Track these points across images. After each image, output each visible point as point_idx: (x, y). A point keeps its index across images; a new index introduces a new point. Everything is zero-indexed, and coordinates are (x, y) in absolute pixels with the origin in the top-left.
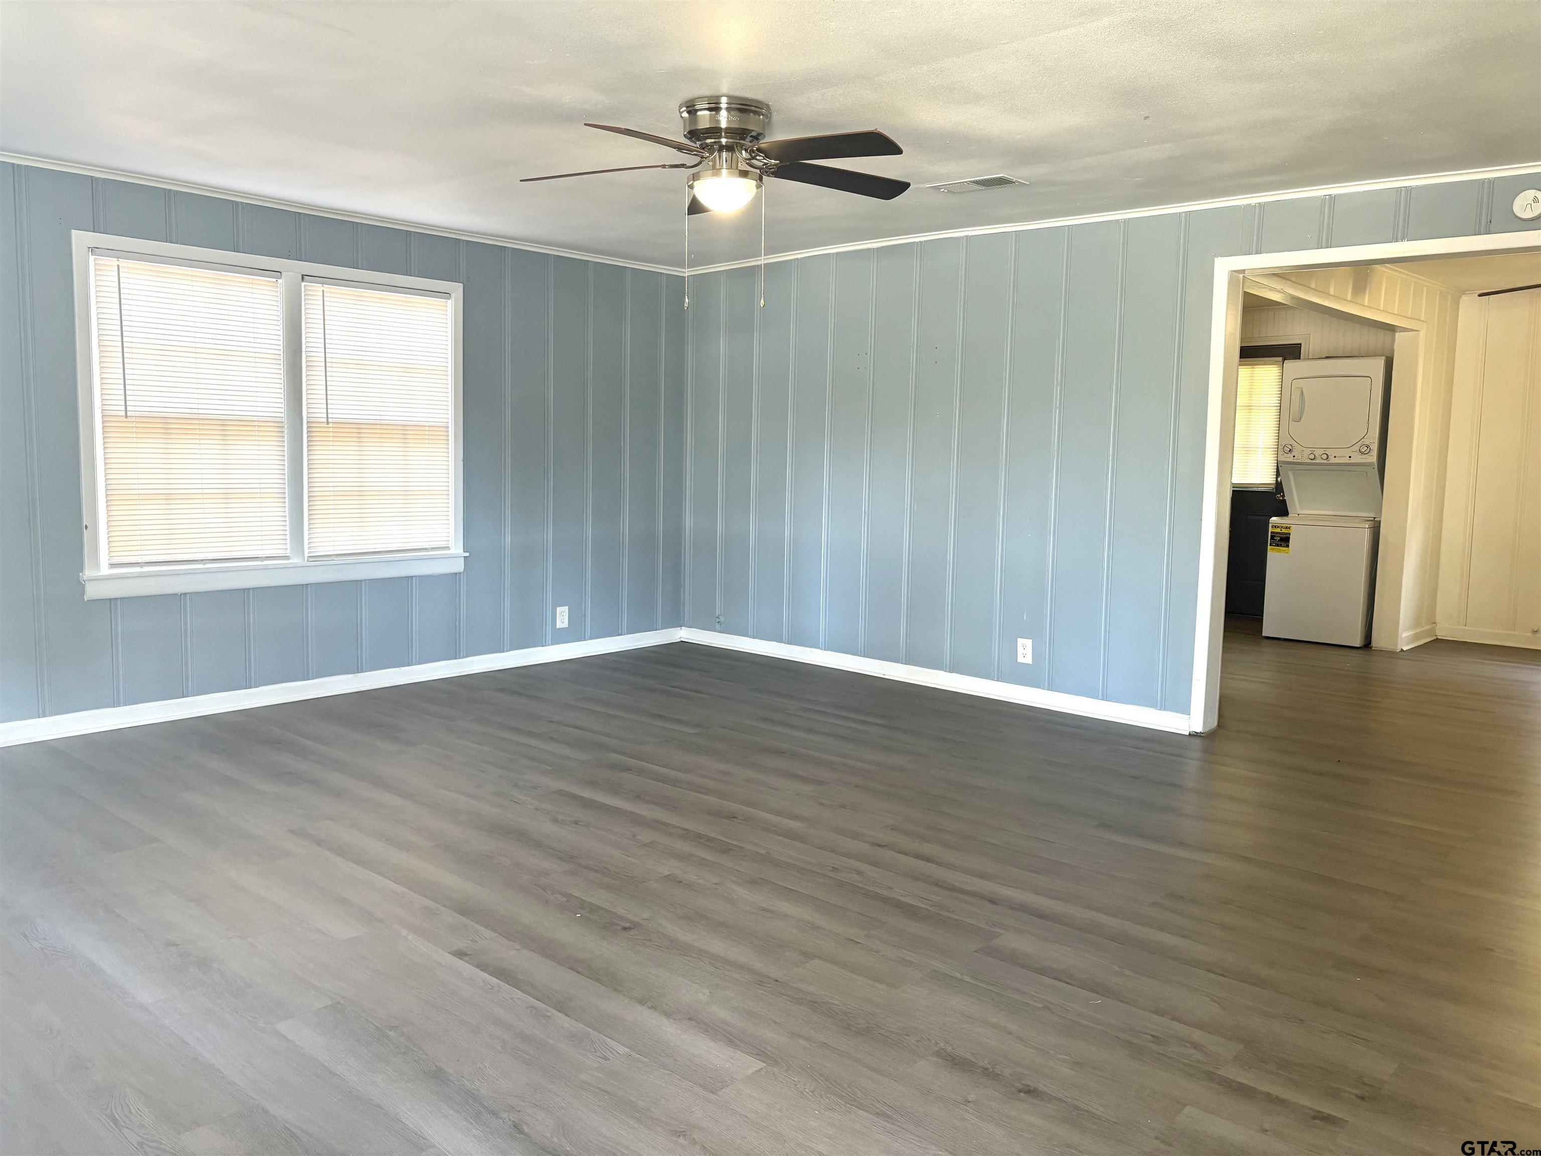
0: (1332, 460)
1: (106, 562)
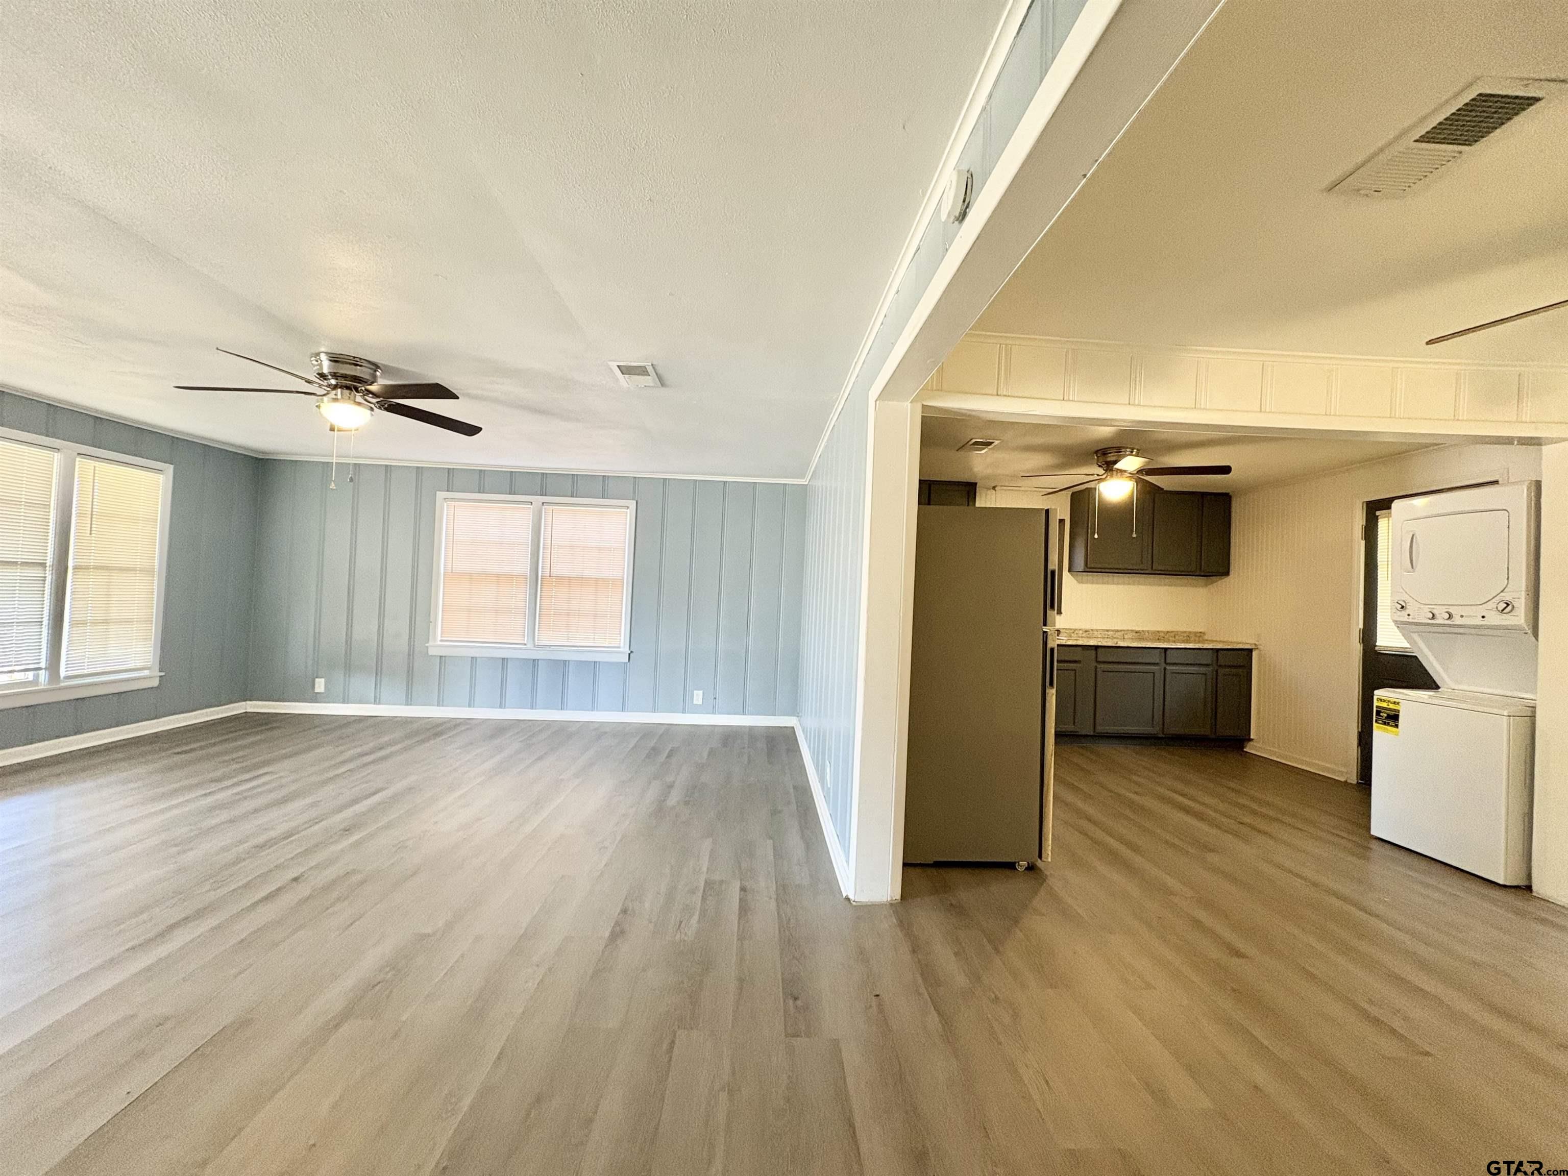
0: (1457, 621)
1: (439, 638)
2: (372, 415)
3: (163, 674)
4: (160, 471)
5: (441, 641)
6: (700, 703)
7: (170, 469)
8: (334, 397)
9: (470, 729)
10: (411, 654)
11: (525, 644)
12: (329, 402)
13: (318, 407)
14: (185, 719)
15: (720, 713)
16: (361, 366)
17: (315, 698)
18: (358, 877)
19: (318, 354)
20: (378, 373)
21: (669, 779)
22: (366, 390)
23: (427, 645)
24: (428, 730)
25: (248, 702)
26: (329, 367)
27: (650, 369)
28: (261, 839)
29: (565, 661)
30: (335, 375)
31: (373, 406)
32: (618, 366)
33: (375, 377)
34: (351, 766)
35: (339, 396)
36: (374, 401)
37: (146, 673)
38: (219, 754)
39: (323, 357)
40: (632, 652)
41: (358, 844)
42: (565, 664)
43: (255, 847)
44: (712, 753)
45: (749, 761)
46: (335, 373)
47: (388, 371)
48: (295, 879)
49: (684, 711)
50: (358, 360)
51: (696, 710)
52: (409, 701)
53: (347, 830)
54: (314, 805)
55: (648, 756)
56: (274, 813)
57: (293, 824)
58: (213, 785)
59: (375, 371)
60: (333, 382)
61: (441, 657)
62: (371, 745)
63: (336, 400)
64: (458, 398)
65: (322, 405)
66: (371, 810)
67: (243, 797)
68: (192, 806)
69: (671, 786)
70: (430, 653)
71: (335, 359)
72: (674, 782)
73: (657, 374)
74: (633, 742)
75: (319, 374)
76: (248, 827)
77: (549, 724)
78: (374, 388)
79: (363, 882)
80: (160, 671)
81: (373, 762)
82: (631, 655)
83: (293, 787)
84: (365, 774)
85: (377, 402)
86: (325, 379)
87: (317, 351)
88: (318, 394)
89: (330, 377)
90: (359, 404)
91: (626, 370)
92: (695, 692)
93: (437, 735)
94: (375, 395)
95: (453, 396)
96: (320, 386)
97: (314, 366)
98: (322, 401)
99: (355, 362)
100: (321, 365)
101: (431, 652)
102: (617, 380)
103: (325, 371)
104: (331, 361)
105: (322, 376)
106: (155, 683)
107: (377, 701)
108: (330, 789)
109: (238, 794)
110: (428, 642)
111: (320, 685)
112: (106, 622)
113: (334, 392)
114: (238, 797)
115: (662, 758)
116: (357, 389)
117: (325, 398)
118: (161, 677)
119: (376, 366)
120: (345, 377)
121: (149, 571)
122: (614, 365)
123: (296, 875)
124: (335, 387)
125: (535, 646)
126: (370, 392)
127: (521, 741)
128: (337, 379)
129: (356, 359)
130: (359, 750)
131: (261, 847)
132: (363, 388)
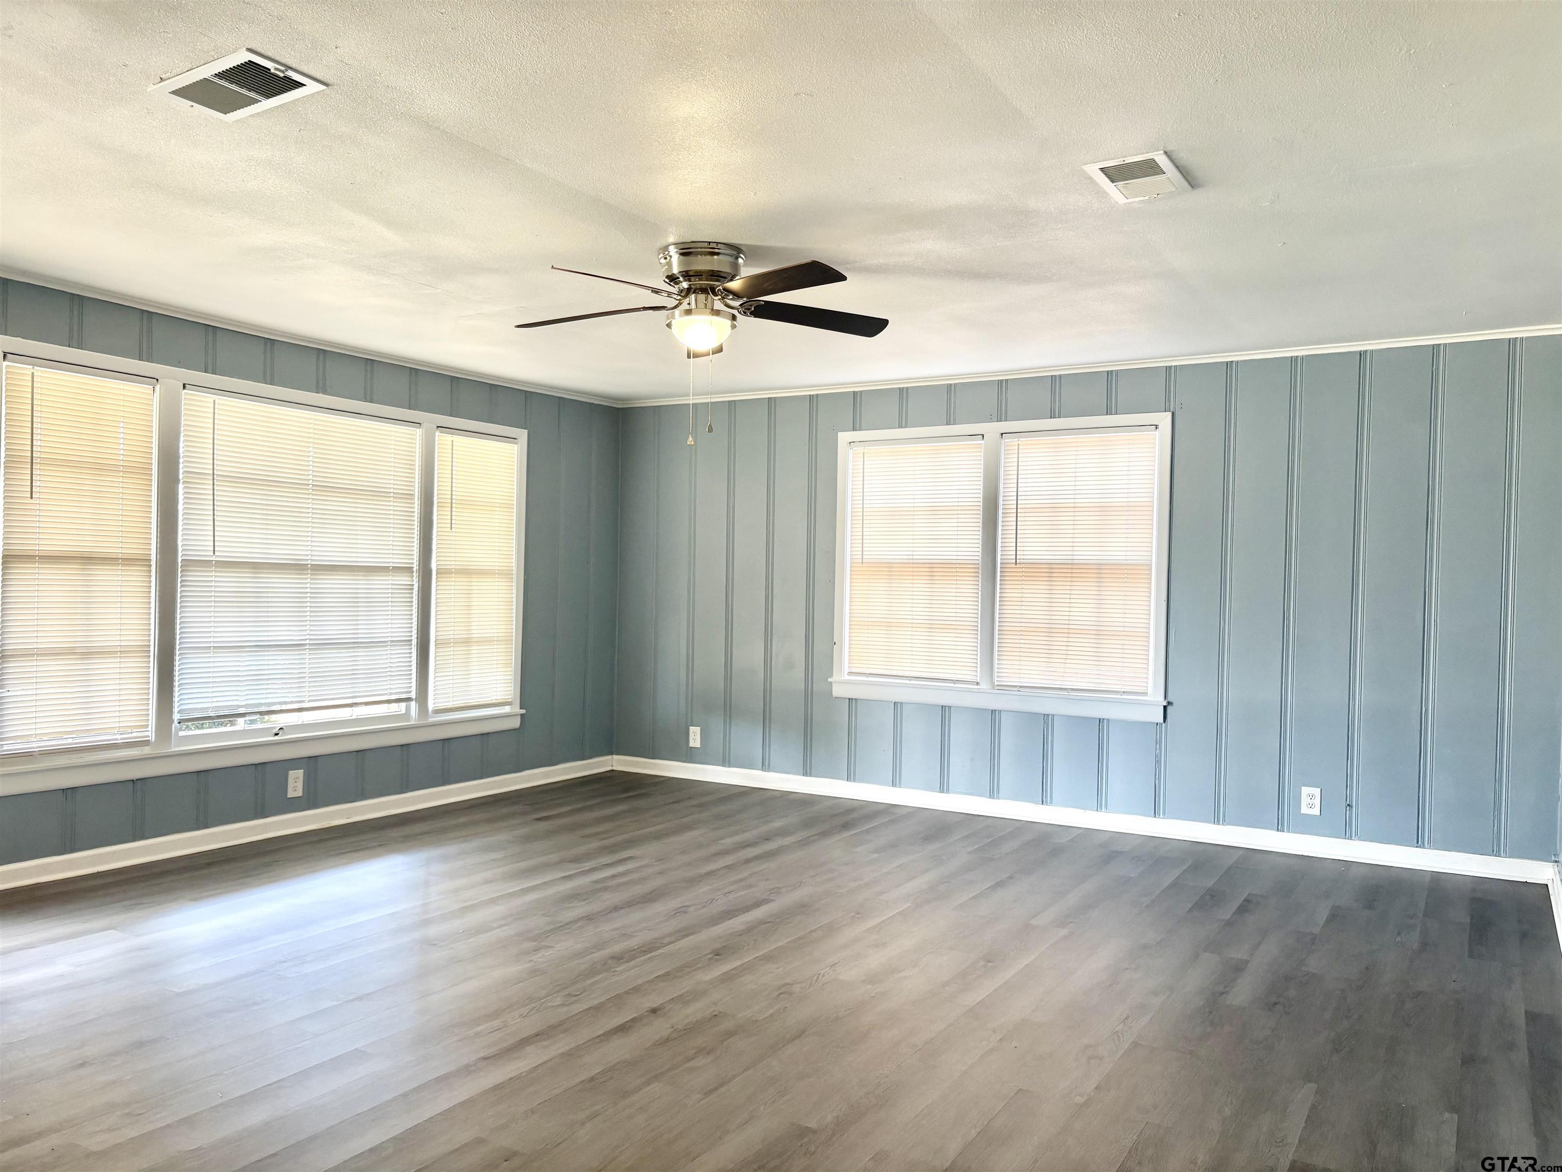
1: (847, 670)
2: (734, 327)
3: (523, 711)
4: (513, 439)
5: (850, 673)
6: (1316, 811)
7: (523, 434)
8: (687, 307)
9: (892, 822)
10: (808, 695)
11: (978, 684)
12: (681, 316)
13: (669, 325)
14: (546, 775)
15: (1360, 839)
16: (718, 254)
17: (689, 756)
18: (728, 1024)
19: (666, 248)
20: (740, 260)
21: (1238, 953)
22: (725, 289)
23: (829, 680)
24: (834, 816)
25: (615, 757)
26: (680, 263)
27: (1162, 161)
28: (617, 948)
29: (1046, 716)
30: (687, 275)
31: (735, 312)
32: (1102, 169)
33: (736, 267)
34: (729, 860)
35: (693, 306)
36: (736, 303)
37: (507, 709)
38: (584, 825)
39: (673, 250)
40: (1169, 703)
41: (728, 978)
42: (1046, 723)
43: (613, 958)
44: (1335, 916)
45: (1424, 945)
46: (687, 272)
47: (755, 253)
48: (654, 1011)
49: (1280, 828)
50: (714, 245)
51: (1307, 826)
52: (807, 771)
53: (718, 954)
54: (682, 910)
55: (1199, 905)
56: (636, 916)
57: (656, 934)
58: (572, 865)
59: (737, 258)
60: (685, 285)
61: (849, 699)
62: (755, 832)
63: (689, 312)
64: (842, 278)
65: (673, 322)
66: (749, 930)
67: (601, 887)
68: (550, 891)
69: (1239, 968)
70: (835, 694)
71: (686, 251)
72: (1247, 962)
73: (1177, 167)
74: (1170, 877)
75: (668, 277)
76: (606, 928)
77: (1020, 827)
78: (735, 285)
79: (730, 1034)
80: (521, 709)
81: (757, 858)
82: (1169, 709)
83: (659, 882)
84: (745, 874)
85: (741, 305)
86: (677, 283)
87: (664, 243)
88: (668, 307)
89: (681, 279)
90: (717, 313)
91: (1115, 174)
92: (1305, 790)
93: (846, 826)
94: (736, 295)
95: (838, 277)
96: (669, 294)
97: (663, 267)
98: (673, 317)
99: (712, 249)
100: (669, 264)
101: (837, 691)
102: (1104, 194)
103: (676, 270)
104: (682, 254)
105: (672, 279)
106: (516, 723)
107: (765, 766)
108: (703, 889)
109: (597, 882)
110: (831, 676)
111: (695, 738)
112: (467, 642)
113: (687, 301)
114: (599, 886)
115: (1226, 913)
116: (713, 291)
117: (677, 312)
118: (522, 715)
119: (736, 250)
120: (699, 274)
121: (505, 574)
122: (1094, 170)
123: (655, 1006)
124: (689, 291)
125: (993, 688)
126: (728, 291)
127: (970, 853)
128: (690, 281)
129: (712, 245)
130: (738, 838)
131: (619, 958)
132: (721, 288)
